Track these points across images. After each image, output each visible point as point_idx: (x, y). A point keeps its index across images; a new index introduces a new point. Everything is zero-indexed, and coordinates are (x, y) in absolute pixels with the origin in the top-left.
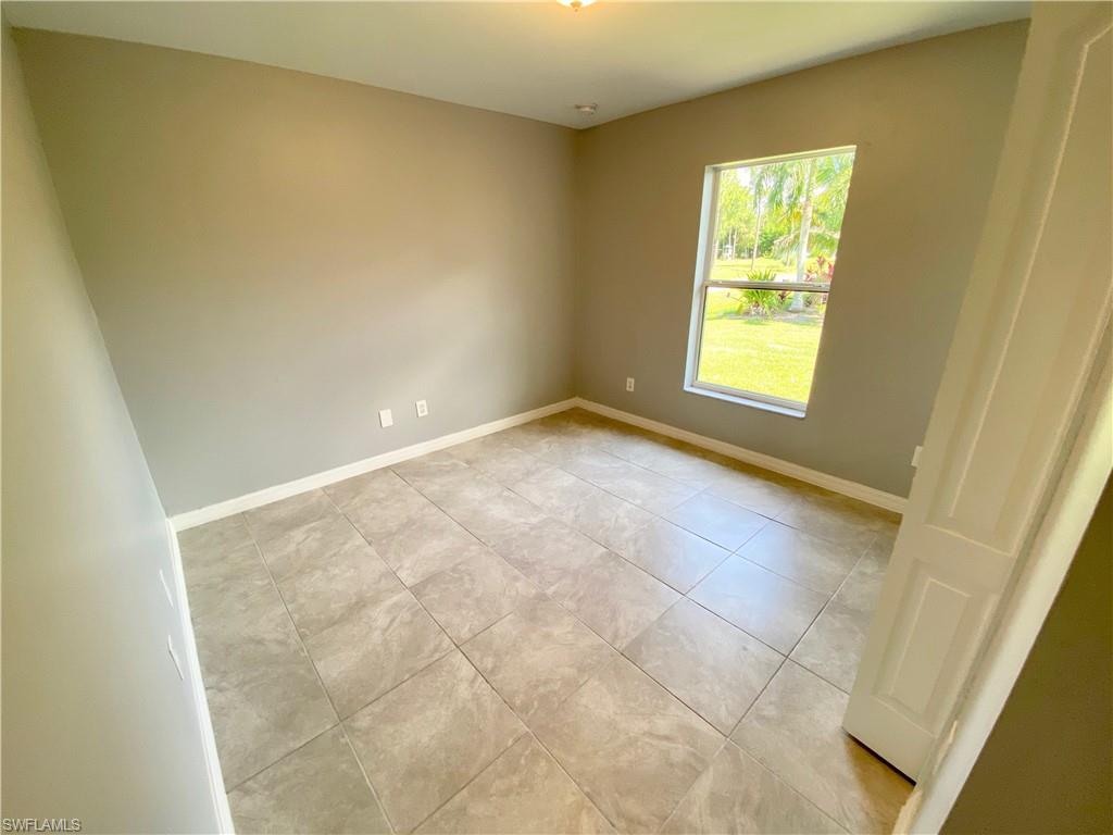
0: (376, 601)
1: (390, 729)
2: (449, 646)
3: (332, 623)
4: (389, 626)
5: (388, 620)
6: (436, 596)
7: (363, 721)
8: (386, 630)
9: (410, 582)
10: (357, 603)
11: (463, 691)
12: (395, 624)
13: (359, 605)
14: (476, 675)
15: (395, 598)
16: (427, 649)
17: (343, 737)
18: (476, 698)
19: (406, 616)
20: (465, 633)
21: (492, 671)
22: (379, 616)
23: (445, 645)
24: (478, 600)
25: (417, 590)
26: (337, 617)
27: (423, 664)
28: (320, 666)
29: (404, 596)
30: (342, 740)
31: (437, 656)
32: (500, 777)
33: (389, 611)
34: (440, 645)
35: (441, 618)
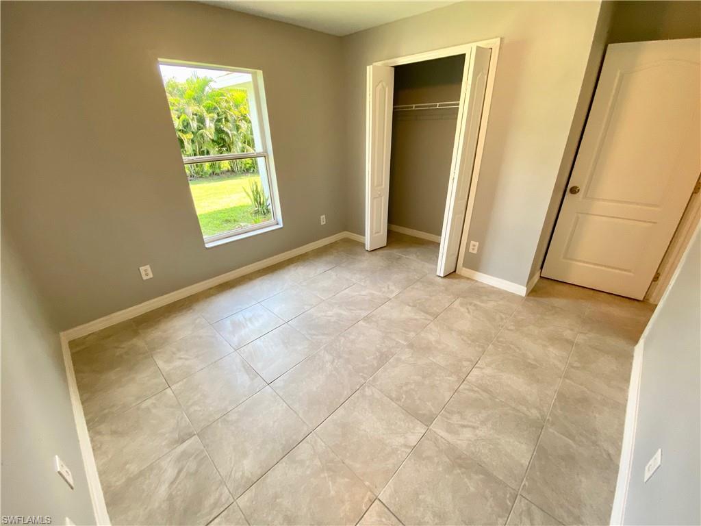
0: (451, 449)
1: (528, 397)
2: (466, 384)
3: (489, 477)
4: (469, 427)
5: (465, 430)
6: (429, 404)
7: (534, 413)
8: (474, 428)
9: (420, 429)
10: (460, 466)
11: (488, 371)
12: (465, 423)
13: (462, 462)
14: (477, 367)
15: (443, 433)
16: (474, 395)
17: (548, 420)
18: (488, 365)
19: (455, 419)
20: (453, 378)
21: (471, 361)
22: (464, 439)
23: (467, 387)
24: (424, 377)
25: (427, 420)
26: (481, 476)
27: (485, 395)
28: (525, 461)
29: (438, 428)
30: (550, 419)
31: (476, 389)
32: (515, 351)
33: (456, 433)
34: (468, 390)
35: (447, 395)
